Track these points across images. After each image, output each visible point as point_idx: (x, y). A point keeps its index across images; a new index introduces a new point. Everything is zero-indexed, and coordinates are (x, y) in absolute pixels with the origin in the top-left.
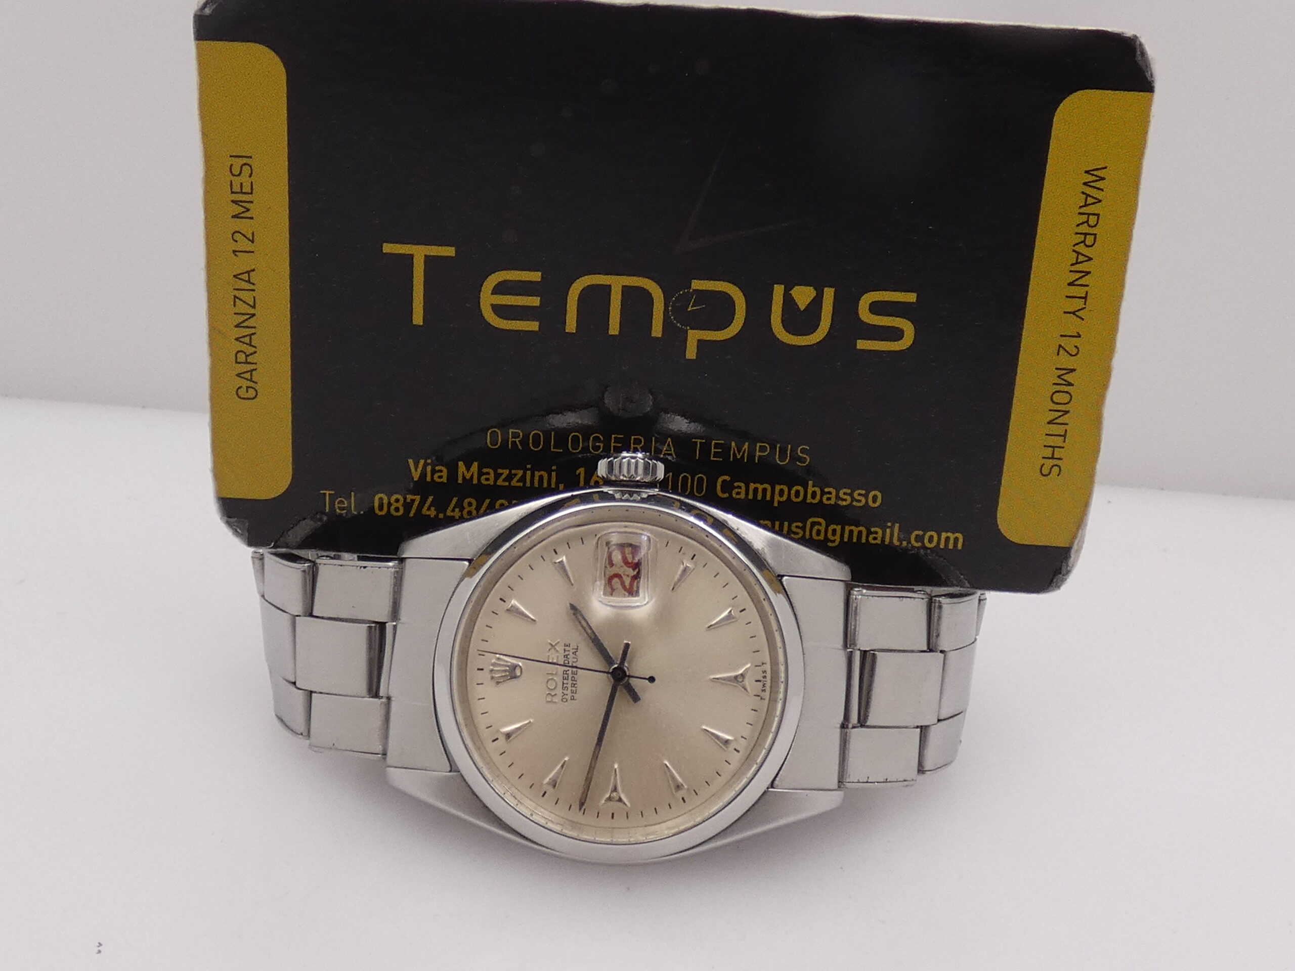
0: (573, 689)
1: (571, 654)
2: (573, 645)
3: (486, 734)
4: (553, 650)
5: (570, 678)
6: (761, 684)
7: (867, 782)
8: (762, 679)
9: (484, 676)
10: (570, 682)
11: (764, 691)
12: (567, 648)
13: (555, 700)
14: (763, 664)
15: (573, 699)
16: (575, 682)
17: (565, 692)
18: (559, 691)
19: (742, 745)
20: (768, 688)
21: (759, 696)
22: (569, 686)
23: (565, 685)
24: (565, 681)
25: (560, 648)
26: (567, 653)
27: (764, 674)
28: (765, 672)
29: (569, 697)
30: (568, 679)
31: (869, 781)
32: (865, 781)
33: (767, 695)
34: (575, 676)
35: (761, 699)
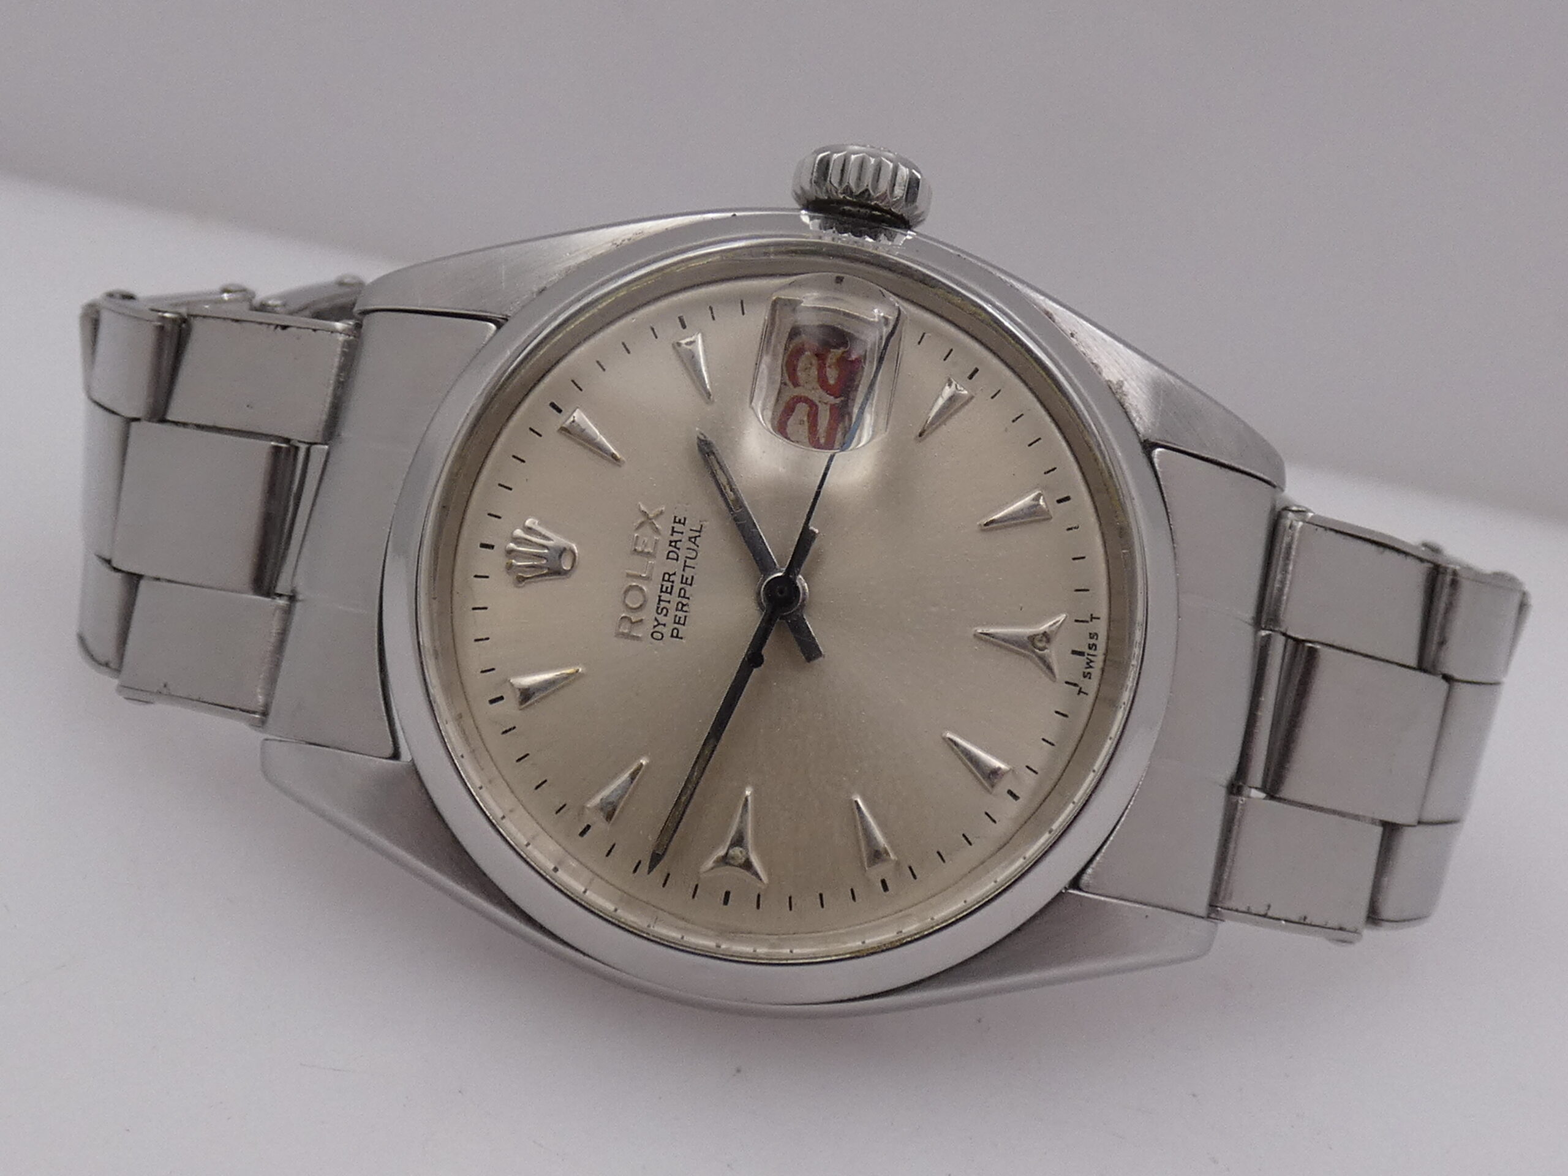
0: (680, 614)
1: (685, 538)
2: (692, 524)
3: (480, 687)
4: (647, 529)
5: (676, 591)
6: (1083, 660)
7: (1265, 916)
8: (1087, 651)
9: (492, 562)
10: (675, 598)
11: (1087, 675)
12: (678, 528)
13: (638, 632)
14: (1092, 618)
15: (677, 637)
16: (685, 601)
17: (661, 618)
18: (649, 615)
19: (1027, 784)
20: (1096, 672)
21: (1075, 685)
22: (672, 607)
23: (663, 604)
24: (665, 596)
25: (664, 525)
26: (676, 537)
27: (1092, 641)
28: (1092, 636)
29: (667, 631)
30: (671, 593)
31: (1270, 914)
32: (1263, 913)
33: (1092, 686)
34: (688, 588)
35: (1080, 692)
